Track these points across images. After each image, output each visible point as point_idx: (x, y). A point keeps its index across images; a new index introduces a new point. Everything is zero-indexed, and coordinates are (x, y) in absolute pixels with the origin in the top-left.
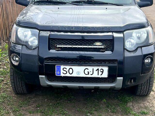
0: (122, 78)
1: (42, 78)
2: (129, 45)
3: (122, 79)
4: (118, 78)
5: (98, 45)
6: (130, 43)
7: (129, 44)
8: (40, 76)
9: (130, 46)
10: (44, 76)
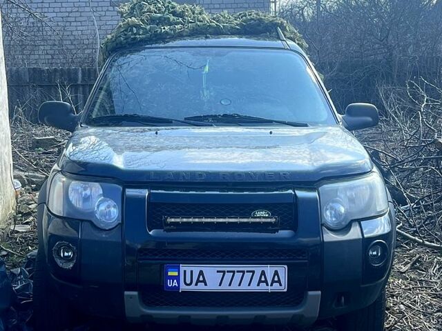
0: (320, 292)
1: (131, 297)
2: (331, 217)
3: (318, 295)
4: (310, 293)
5: (262, 216)
6: (333, 212)
7: (331, 213)
8: (126, 293)
9: (334, 219)
10: (135, 293)
